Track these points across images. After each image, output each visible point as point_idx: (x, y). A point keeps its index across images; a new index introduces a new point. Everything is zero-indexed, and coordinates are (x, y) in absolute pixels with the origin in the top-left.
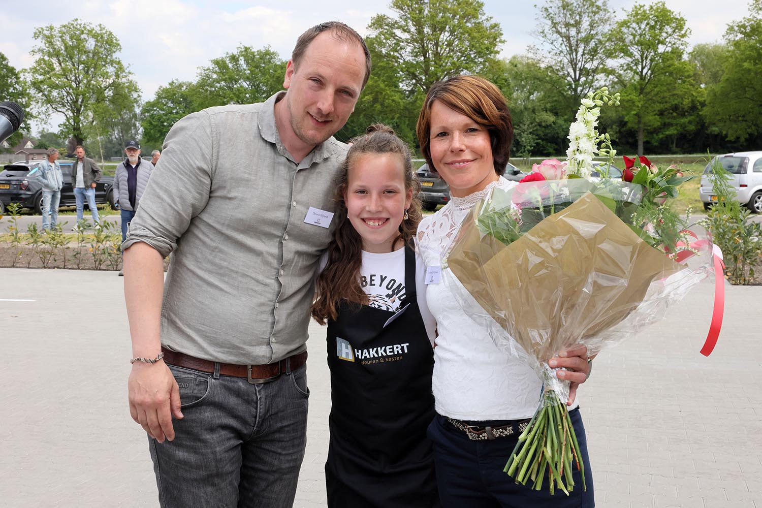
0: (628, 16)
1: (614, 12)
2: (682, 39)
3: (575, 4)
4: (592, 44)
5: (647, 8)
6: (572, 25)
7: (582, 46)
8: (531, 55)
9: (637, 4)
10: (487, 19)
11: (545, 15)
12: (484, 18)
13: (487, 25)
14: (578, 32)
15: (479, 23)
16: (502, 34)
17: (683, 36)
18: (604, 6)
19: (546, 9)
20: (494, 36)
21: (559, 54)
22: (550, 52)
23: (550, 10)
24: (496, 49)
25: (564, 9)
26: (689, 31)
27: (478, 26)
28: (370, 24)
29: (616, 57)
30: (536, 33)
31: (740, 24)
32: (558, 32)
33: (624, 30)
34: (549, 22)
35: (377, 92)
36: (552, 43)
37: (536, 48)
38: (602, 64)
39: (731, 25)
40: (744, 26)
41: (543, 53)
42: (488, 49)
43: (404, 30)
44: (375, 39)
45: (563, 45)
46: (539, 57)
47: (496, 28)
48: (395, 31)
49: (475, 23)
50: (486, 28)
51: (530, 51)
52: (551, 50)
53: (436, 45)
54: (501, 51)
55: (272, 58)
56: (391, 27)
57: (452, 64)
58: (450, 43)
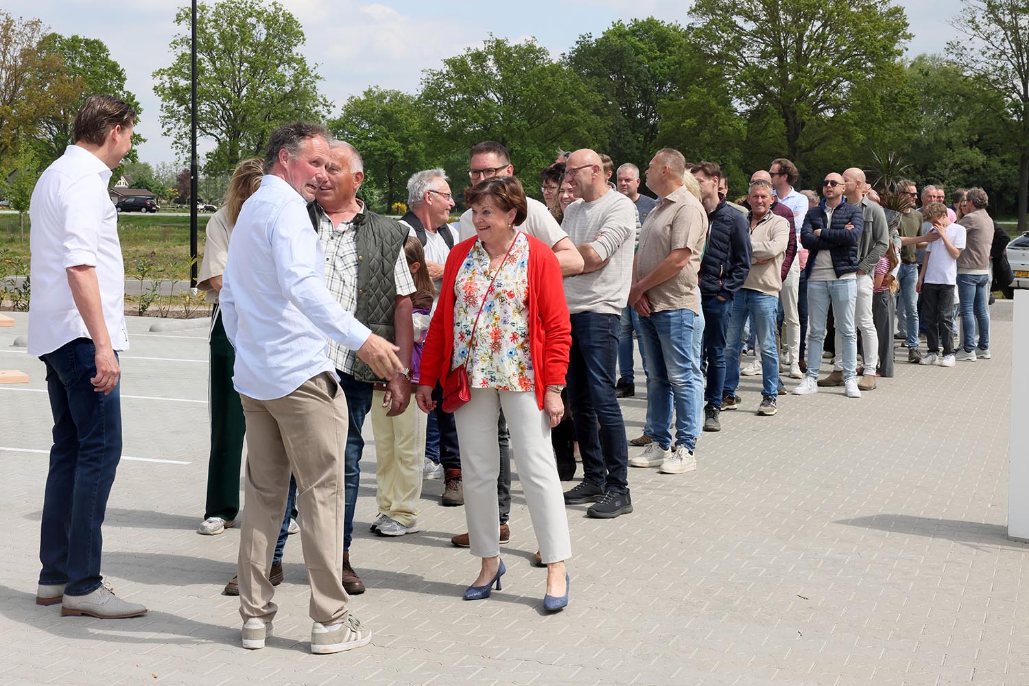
8: (952, 57)
13: (883, 9)
15: (870, 7)
16: (907, 25)
20: (893, 27)
21: (1000, 56)
22: (983, 53)
24: (898, 47)
27: (869, 11)
28: (694, 7)
30: (962, 21)
32: (1000, 22)
34: (984, 6)
36: (987, 38)
37: (961, 45)
41: (972, 53)
42: (885, 48)
43: (750, 16)
44: (703, 31)
45: (1006, 40)
46: (965, 60)
47: (898, 15)
48: (734, 18)
49: (863, 7)
50: (881, 14)
51: (951, 50)
52: (985, 49)
53: (799, 41)
54: (905, 51)
55: (538, 58)
56: (728, 12)
57: (827, 70)
58: (822, 38)
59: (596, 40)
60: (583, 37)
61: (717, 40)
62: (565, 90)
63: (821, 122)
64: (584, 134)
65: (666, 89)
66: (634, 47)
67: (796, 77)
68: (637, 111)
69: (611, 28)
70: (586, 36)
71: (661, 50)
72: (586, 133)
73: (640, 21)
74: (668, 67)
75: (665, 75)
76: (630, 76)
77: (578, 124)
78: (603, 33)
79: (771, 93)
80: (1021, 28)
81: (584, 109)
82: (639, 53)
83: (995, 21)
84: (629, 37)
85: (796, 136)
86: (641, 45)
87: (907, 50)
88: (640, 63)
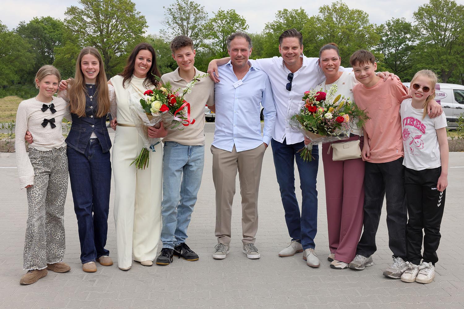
0: (216, 16)
1: (207, 14)
2: (244, 31)
3: (186, 8)
4: (196, 30)
5: (225, 12)
6: (185, 19)
7: (190, 31)
8: (162, 35)
9: (220, 10)
10: (137, 13)
11: (170, 13)
12: (136, 12)
13: (137, 16)
14: (188, 23)
15: (133, 15)
16: (146, 22)
17: (244, 29)
18: (202, 10)
19: (170, 10)
20: (142, 23)
22: (172, 34)
23: (172, 10)
24: (143, 30)
25: (180, 10)
26: (247, 26)
27: (133, 16)
28: (66, 12)
29: (210, 38)
30: (165, 22)
31: (272, 24)
32: (177, 23)
33: (213, 23)
34: (172, 17)
35: (73, 52)
36: (173, 29)
37: (165, 31)
38: (201, 42)
39: (267, 24)
40: (274, 25)
41: (168, 34)
42: (140, 30)
43: (88, 16)
44: (70, 21)
45: (180, 30)
46: (167, 36)
47: (143, 19)
48: (83, 17)
49: (130, 15)
50: (137, 18)
51: (161, 32)
52: (173, 33)
53: (108, 27)
54: (146, 32)
55: (3, 29)
56: (80, 14)
57: (118, 38)
58: (116, 26)
59: (27, 24)
60: (22, 22)
61: (76, 25)
62: (15, 42)
63: (117, 58)
64: (24, 60)
65: (56, 44)
66: (43, 28)
67: (107, 40)
68: (45, 52)
69: (33, 20)
70: (23, 22)
71: (54, 29)
72: (25, 59)
73: (45, 17)
74: (57, 35)
75: (56, 38)
76: (42, 38)
77: (21, 56)
78: (30, 21)
79: (98, 46)
80: (184, 26)
81: (23, 50)
82: (45, 30)
83: (176, 23)
84: (41, 23)
85: (108, 61)
86: (45, 26)
87: (147, 31)
88: (45, 33)
